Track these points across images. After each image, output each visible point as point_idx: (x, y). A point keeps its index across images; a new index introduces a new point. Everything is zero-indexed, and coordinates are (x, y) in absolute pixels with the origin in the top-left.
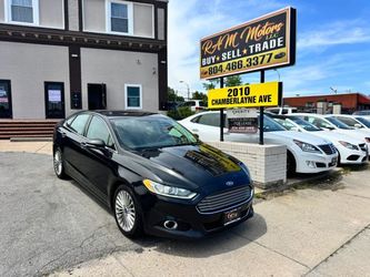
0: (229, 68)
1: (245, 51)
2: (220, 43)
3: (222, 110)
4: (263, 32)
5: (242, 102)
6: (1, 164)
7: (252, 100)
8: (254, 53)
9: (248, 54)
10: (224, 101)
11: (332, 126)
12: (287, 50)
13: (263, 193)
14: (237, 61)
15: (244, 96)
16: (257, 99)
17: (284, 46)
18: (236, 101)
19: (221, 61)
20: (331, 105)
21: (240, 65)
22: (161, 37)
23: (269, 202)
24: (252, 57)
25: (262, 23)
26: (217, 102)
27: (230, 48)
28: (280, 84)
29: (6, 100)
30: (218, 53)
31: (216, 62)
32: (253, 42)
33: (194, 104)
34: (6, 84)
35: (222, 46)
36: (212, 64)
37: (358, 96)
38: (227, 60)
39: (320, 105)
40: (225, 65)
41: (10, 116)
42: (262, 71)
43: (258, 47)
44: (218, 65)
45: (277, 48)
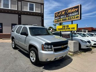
0: (63, 20)
1: (67, 16)
2: (60, 14)
3: (61, 31)
4: (72, 11)
5: (66, 29)
6: (0, 46)
7: (69, 29)
8: (70, 16)
9: (68, 16)
10: (61, 29)
11: (88, 36)
12: (79, 15)
13: (73, 54)
14: (65, 18)
15: (67, 27)
16: (71, 28)
17: (78, 14)
18: (65, 29)
19: (60, 18)
20: (85, 30)
21: (66, 20)
22: (42, 12)
23: (75, 57)
24: (69, 17)
25: (72, 8)
26: (59, 29)
27: (63, 15)
28: (77, 25)
29: (1, 28)
30: (60, 16)
31: (59, 19)
32: (70, 13)
33: (51, 30)
34: (1, 24)
35: (61, 14)
36: (58, 19)
37: (92, 28)
38: (62, 18)
39: (83, 30)
40: (61, 19)
41: (2, 33)
42: (72, 21)
43: (71, 15)
44: (60, 19)
45: (76, 15)
